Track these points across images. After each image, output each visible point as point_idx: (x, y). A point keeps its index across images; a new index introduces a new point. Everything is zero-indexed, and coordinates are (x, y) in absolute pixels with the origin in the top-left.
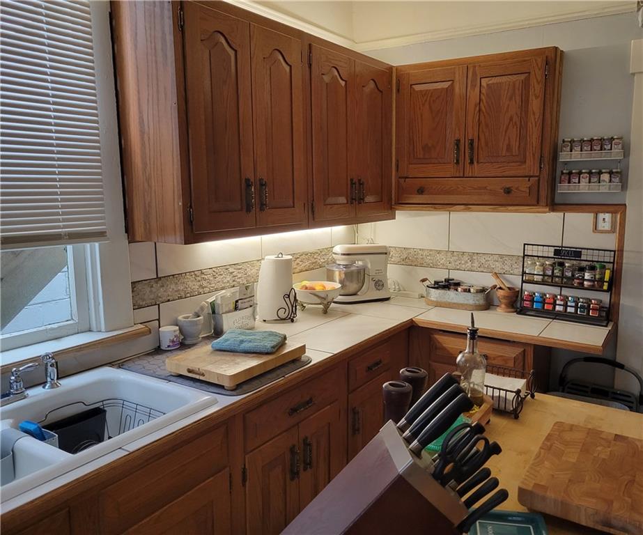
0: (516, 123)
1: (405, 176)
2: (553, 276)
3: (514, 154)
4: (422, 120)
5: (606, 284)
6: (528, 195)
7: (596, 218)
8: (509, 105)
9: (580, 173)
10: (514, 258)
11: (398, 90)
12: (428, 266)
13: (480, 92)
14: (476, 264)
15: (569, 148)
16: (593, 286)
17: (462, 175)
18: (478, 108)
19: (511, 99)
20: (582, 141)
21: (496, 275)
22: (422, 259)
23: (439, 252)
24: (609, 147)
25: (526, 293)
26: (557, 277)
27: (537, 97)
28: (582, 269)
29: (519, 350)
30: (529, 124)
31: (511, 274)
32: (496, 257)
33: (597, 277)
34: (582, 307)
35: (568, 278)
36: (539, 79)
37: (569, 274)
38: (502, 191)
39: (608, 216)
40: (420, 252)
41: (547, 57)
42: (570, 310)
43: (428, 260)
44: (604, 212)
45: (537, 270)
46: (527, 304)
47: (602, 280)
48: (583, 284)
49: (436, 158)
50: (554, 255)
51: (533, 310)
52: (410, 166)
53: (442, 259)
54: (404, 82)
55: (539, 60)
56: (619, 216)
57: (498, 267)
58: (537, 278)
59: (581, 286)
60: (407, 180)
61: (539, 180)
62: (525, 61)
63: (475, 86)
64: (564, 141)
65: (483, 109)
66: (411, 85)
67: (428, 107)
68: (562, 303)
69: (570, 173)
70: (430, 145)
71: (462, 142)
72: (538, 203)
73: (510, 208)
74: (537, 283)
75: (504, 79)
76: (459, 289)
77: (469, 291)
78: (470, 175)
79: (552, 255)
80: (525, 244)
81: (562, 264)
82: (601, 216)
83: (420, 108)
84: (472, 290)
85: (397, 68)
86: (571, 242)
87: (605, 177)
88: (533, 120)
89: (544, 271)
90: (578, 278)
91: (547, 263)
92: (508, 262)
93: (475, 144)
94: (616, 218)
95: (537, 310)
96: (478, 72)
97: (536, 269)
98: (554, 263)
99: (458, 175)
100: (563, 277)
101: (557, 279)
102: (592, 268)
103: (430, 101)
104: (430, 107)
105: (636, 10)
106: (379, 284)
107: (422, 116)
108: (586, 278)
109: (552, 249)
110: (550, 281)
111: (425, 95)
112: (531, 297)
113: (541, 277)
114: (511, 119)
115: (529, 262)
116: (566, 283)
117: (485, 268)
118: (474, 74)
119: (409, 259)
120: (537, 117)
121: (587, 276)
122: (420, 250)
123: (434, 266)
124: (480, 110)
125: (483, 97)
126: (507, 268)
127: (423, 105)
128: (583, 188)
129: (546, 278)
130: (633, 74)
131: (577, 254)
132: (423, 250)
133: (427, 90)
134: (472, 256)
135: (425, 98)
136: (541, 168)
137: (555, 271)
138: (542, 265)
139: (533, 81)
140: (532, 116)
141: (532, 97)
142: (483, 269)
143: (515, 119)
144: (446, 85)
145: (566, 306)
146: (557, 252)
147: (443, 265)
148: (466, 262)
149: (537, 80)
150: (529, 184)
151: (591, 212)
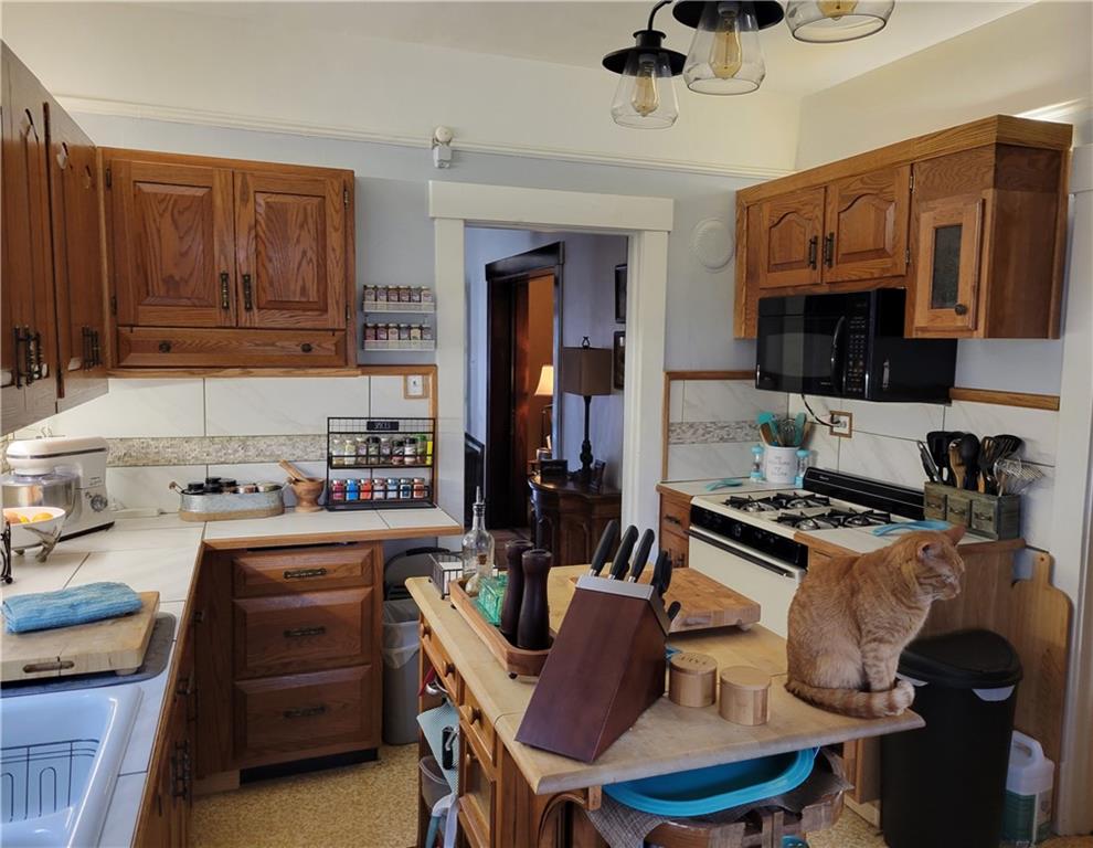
0: (311, 260)
1: (132, 322)
2: (368, 455)
3: (311, 300)
4: (160, 238)
5: (429, 458)
6: (333, 354)
7: (406, 381)
8: (299, 235)
9: (387, 327)
10: (309, 438)
11: (109, 185)
12: (169, 463)
13: (255, 211)
14: (252, 452)
15: (373, 297)
16: (416, 461)
17: (234, 325)
18: (253, 233)
19: (302, 226)
20: (387, 290)
21: (286, 464)
22: (158, 453)
23: (188, 440)
24: (417, 298)
25: (335, 482)
26: (374, 456)
27: (336, 230)
28: (401, 444)
29: (365, 552)
30: (329, 262)
31: (306, 460)
32: (282, 440)
33: (419, 450)
34: (405, 489)
35: (385, 456)
36: (338, 207)
37: (386, 451)
38: (299, 348)
39: (418, 379)
40: (152, 443)
41: (345, 181)
42: (392, 495)
43: (169, 453)
44: (415, 374)
45: (348, 449)
46: (337, 496)
47: (424, 455)
48: (402, 461)
49: (189, 299)
50: (368, 429)
51: (344, 503)
52: (140, 308)
53: (194, 450)
54: (122, 175)
55: (336, 184)
56: (431, 379)
57: (287, 453)
58: (347, 461)
59: (402, 465)
60: (135, 329)
61: (346, 334)
62: (317, 180)
63: (248, 200)
64: (365, 287)
65: (261, 234)
66: (135, 182)
67: (169, 219)
68: (381, 488)
69: (376, 327)
70: (177, 278)
71: (232, 277)
72: (346, 363)
73: (311, 371)
74: (349, 467)
75: (289, 199)
76: (241, 490)
77: (257, 490)
78: (248, 325)
79: (364, 429)
80: (329, 419)
81: (377, 440)
82: (412, 378)
83: (155, 220)
84: (261, 489)
85: (104, 150)
86: (382, 411)
87: (416, 333)
88: (333, 257)
89: (357, 450)
90: (398, 455)
91: (359, 440)
92: (301, 445)
93: (253, 282)
94: (427, 380)
95: (351, 503)
96: (250, 184)
97: (345, 449)
98: (368, 440)
99: (228, 324)
100: (379, 455)
101: (373, 459)
102: (413, 441)
103: (172, 211)
104: (174, 221)
105: (430, 146)
106: (99, 502)
107: (159, 231)
108: (407, 453)
109: (365, 422)
110: (364, 462)
111: (163, 200)
112: (342, 489)
113: (354, 459)
114: (304, 253)
115: (336, 441)
116: (385, 462)
117: (265, 456)
118: (245, 184)
119: (131, 456)
120: (338, 253)
121: (408, 450)
122: (153, 439)
123: (181, 462)
124: (257, 236)
125: (259, 218)
126: (299, 453)
127: (161, 216)
128: (392, 346)
129: (359, 459)
130: (433, 219)
131: (393, 426)
132: (157, 439)
133: (167, 195)
134: (244, 441)
135: (163, 206)
136: (347, 319)
137: (370, 450)
138: (355, 443)
139: (330, 210)
140: (331, 252)
141: (329, 229)
142: (263, 457)
143: (310, 254)
144: (200, 192)
145: (386, 491)
146: (371, 425)
147: (196, 458)
148: (236, 451)
149: (335, 208)
150: (335, 339)
151: (401, 374)
